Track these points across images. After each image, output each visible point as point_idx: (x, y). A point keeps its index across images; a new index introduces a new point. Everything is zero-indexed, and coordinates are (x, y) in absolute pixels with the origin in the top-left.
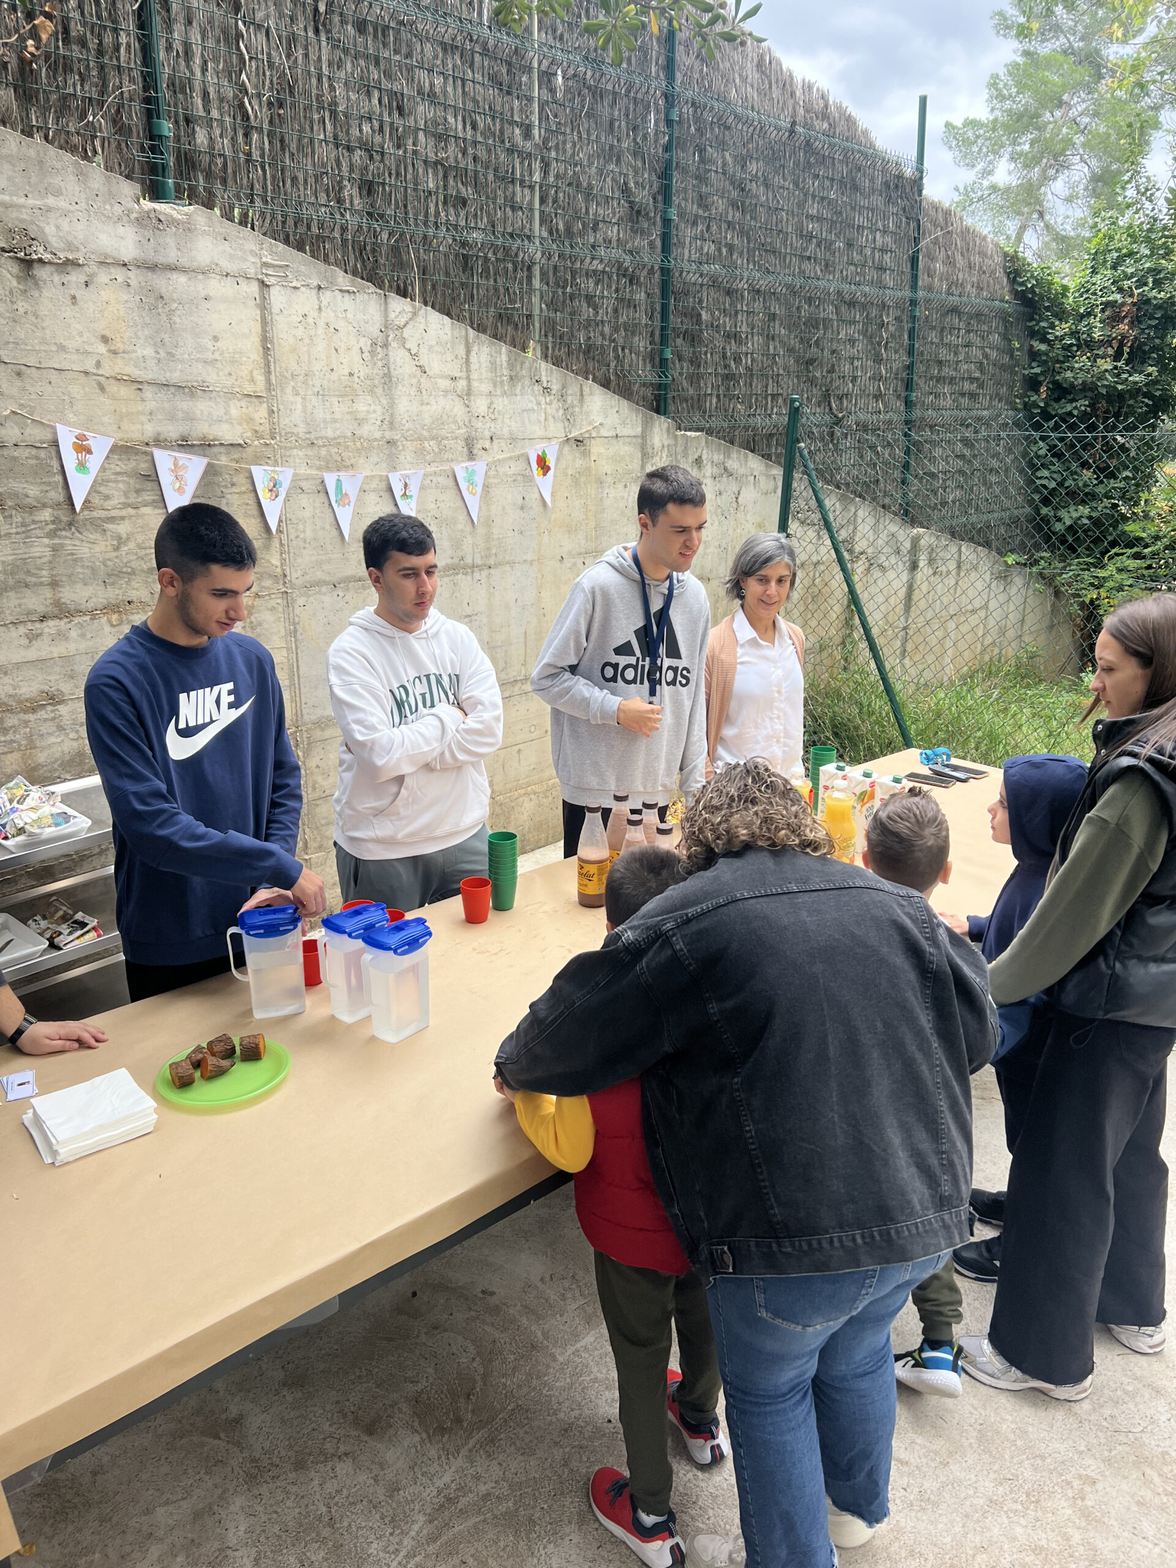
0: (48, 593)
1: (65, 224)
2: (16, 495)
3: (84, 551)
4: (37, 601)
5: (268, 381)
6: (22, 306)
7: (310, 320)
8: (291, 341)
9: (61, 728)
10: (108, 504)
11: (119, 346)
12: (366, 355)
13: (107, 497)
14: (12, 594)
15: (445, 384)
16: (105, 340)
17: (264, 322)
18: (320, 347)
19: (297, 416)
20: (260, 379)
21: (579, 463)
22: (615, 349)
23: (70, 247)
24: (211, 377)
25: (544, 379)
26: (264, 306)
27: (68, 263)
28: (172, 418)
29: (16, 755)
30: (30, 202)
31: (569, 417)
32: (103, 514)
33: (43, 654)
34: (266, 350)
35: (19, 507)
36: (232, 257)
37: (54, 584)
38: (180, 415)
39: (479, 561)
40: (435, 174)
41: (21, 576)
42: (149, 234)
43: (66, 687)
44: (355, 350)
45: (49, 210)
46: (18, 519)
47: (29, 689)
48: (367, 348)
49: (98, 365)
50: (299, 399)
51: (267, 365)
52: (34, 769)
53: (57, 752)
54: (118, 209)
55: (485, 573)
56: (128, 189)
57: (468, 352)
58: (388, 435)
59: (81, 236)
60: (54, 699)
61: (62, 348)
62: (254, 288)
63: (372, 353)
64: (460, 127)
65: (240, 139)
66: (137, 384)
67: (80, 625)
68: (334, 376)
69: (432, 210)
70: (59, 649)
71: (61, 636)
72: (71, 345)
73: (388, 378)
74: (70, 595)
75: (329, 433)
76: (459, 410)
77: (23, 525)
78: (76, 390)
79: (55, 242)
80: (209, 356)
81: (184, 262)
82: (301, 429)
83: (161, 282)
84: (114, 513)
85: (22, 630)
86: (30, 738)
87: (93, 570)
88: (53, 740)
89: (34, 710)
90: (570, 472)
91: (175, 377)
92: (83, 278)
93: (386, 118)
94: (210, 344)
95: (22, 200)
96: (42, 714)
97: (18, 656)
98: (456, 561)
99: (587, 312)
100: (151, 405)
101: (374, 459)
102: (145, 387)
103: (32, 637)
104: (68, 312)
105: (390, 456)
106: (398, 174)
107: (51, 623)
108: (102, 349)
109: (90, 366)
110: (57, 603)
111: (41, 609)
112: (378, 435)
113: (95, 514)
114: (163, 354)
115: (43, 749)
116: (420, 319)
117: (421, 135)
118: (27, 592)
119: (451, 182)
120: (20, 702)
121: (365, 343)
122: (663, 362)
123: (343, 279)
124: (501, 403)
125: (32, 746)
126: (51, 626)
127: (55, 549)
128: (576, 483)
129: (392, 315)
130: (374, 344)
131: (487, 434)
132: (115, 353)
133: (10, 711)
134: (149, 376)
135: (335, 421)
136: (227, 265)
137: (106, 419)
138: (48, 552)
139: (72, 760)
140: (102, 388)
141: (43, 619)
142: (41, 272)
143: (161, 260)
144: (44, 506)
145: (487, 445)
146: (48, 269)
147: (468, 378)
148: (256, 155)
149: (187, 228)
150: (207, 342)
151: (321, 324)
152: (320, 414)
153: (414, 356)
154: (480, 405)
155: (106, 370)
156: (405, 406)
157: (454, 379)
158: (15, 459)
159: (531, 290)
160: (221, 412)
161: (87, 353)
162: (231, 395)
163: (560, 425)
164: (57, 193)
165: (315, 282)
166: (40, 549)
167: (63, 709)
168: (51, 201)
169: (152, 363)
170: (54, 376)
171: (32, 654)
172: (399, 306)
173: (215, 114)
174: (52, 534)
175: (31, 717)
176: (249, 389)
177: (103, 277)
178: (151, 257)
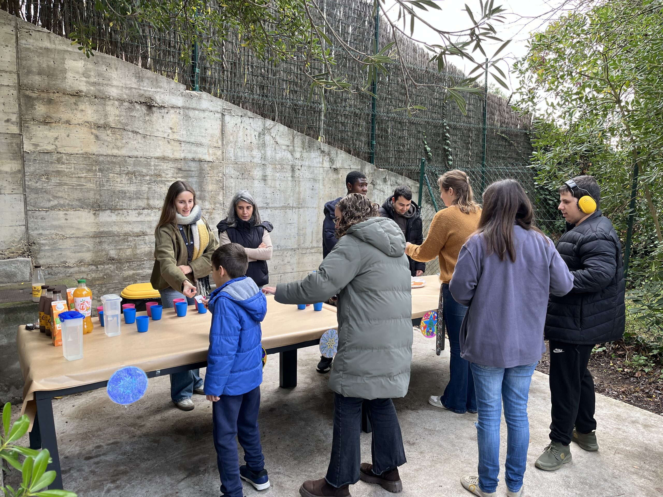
0: (146, 201)
1: (162, 96)
2: (139, 171)
3: (158, 190)
4: (142, 203)
5: (223, 143)
6: (147, 118)
7: (238, 125)
8: (231, 131)
9: (145, 243)
10: (167, 176)
11: (175, 130)
12: (257, 137)
13: (167, 174)
14: (135, 200)
15: (284, 147)
16: (171, 129)
17: (222, 126)
18: (241, 133)
19: (232, 155)
20: (220, 143)
21: (335, 176)
22: (353, 140)
23: (163, 102)
24: (204, 141)
25: (322, 148)
26: (223, 121)
27: (162, 106)
28: (190, 152)
29: (130, 250)
30: (153, 90)
31: (332, 161)
32: (165, 179)
33: (142, 220)
34: (222, 134)
35: (140, 175)
36: (213, 107)
37: (148, 199)
38: (193, 151)
39: (295, 205)
40: (286, 84)
41: (138, 195)
42: (187, 99)
43: (148, 231)
44: (253, 136)
45: (158, 92)
46: (139, 178)
47: (137, 230)
48: (257, 135)
49: (168, 135)
50: (233, 149)
51: (223, 138)
52: (135, 255)
53: (143, 250)
54: (179, 93)
55: (297, 210)
56: (182, 87)
57: (294, 138)
58: (263, 163)
59: (167, 99)
60: (144, 234)
61: (158, 130)
62: (220, 115)
63: (259, 137)
64: (296, 70)
65: (221, 74)
66: (180, 142)
67: (155, 212)
68: (245, 143)
69: (285, 94)
70: (148, 219)
71: (149, 215)
72: (160, 129)
73: (264, 145)
74: (151, 202)
75: (242, 160)
76: (289, 156)
77: (141, 180)
78: (160, 143)
79: (159, 101)
80: (204, 135)
81: (198, 107)
82: (233, 158)
83: (191, 113)
84: (169, 179)
85: (137, 211)
86: (135, 245)
87: (161, 196)
88: (142, 246)
89: (137, 236)
90: (331, 179)
91: (192, 140)
92: (166, 111)
93: (270, 67)
94: (204, 131)
95: (150, 89)
96: (140, 238)
97: (135, 219)
98: (286, 205)
99: (341, 127)
100: (183, 148)
101: (258, 169)
102: (182, 143)
103: (139, 214)
104: (161, 120)
105: (264, 169)
106: (273, 84)
107: (146, 210)
108: (170, 131)
109: (166, 135)
110: (148, 205)
111: (143, 206)
112: (260, 162)
113: (163, 179)
114: (189, 133)
115: (139, 249)
116: (277, 127)
117: (282, 72)
118: (140, 200)
119: (292, 86)
120: (133, 233)
121: (257, 134)
122: (372, 145)
123: (250, 113)
124: (305, 155)
125: (136, 247)
126: (146, 211)
127: (149, 188)
128: (334, 183)
129: (267, 125)
130: (259, 134)
131: (300, 164)
132: (174, 132)
133: (130, 236)
134: (184, 140)
135: (244, 157)
136: (211, 109)
137: (169, 151)
138: (147, 189)
139: (148, 254)
140: (169, 142)
141: (144, 209)
142: (154, 109)
143: (191, 106)
144: (147, 175)
145: (300, 168)
146: (156, 108)
147: (293, 147)
148: (225, 78)
149: (200, 98)
150: (203, 131)
151: (242, 127)
152: (240, 154)
153: (274, 138)
154: (298, 155)
155: (170, 137)
156: (269, 153)
157: (288, 146)
158: (140, 161)
159: (320, 120)
160: (206, 151)
161: (165, 132)
162: (209, 146)
163: (328, 163)
164: (161, 87)
165: (240, 114)
166: (145, 188)
167: (147, 238)
168: (159, 90)
169: (185, 136)
170: (154, 138)
171: (139, 219)
172: (269, 123)
173: (213, 67)
174: (149, 184)
175: (136, 238)
176: (216, 145)
177: (172, 111)
178: (188, 105)
